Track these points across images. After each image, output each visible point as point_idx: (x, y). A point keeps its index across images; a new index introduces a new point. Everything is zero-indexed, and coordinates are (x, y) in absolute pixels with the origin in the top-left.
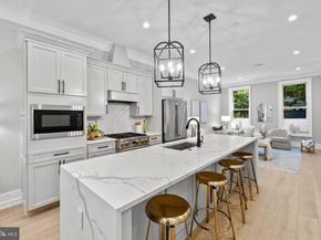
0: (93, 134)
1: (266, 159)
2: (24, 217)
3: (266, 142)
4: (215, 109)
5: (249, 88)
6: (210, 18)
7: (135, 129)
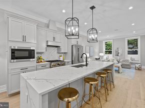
0: (40, 60)
1: (119, 73)
2: (7, 97)
3: (119, 65)
4: (97, 50)
5: (112, 40)
6: (93, 8)
7: (59, 58)
